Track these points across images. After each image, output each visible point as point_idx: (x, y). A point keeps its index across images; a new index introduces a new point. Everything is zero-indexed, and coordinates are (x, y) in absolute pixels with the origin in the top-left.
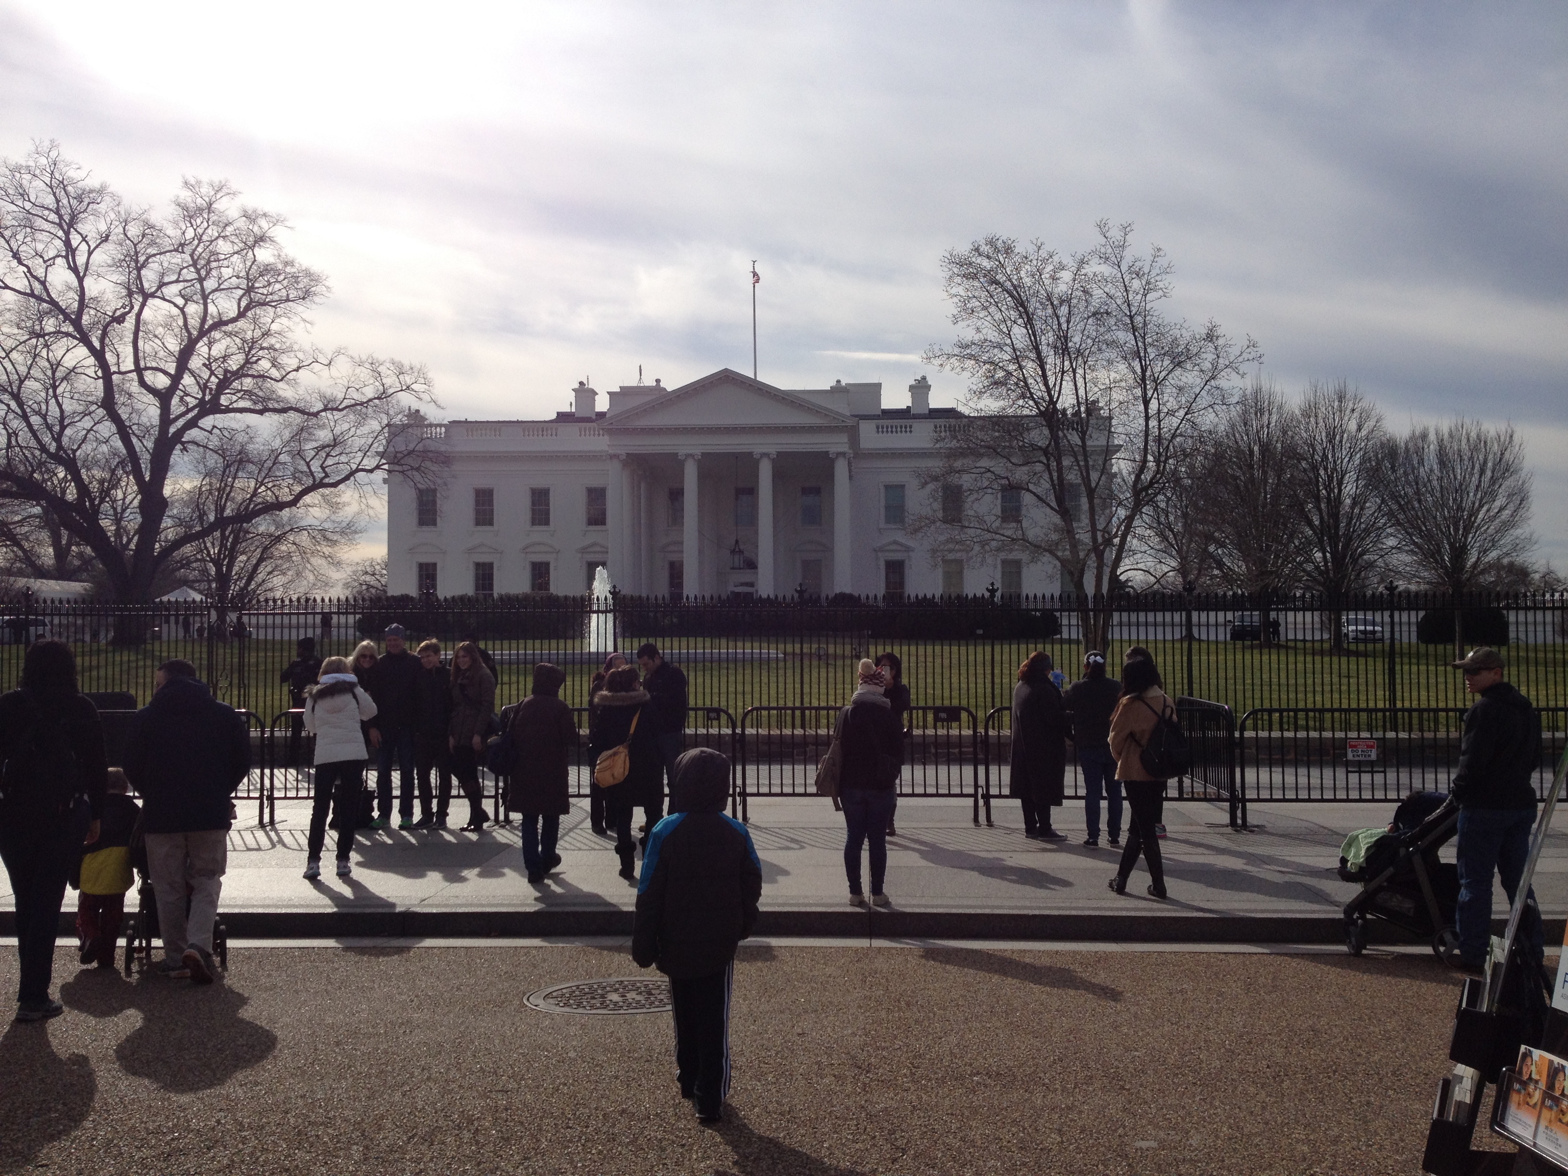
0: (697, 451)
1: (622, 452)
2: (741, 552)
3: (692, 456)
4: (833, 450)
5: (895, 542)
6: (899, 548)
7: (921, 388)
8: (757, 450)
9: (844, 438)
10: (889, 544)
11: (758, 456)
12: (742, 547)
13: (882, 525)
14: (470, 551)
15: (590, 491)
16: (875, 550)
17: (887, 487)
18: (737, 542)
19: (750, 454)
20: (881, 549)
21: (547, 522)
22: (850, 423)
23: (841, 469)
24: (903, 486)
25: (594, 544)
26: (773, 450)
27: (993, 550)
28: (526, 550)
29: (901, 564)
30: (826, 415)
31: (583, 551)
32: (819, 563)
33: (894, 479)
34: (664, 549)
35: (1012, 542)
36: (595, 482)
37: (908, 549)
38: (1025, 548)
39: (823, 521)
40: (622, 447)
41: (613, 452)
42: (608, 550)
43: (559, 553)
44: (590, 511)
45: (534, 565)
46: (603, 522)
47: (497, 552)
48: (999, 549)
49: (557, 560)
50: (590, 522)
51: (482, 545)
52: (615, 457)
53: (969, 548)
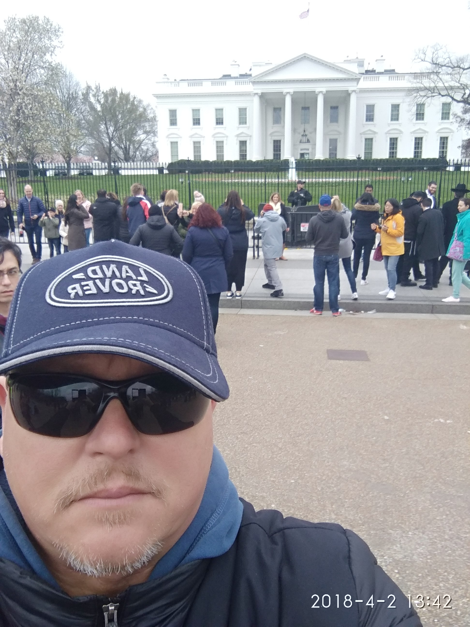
0: (292, 91)
1: (260, 92)
2: (306, 135)
3: (289, 93)
4: (350, 89)
5: (370, 130)
6: (371, 133)
8: (317, 90)
9: (355, 83)
10: (367, 131)
11: (318, 93)
12: (306, 133)
13: (364, 122)
14: (191, 136)
15: (240, 109)
16: (361, 134)
17: (367, 106)
18: (304, 131)
19: (315, 92)
20: (364, 133)
21: (222, 123)
22: (358, 77)
23: (353, 99)
24: (373, 106)
25: (242, 133)
26: (324, 90)
27: (411, 133)
28: (214, 136)
29: (371, 139)
30: (348, 73)
31: (238, 136)
32: (336, 140)
33: (371, 102)
34: (271, 134)
35: (420, 129)
36: (243, 105)
37: (375, 133)
38: (425, 132)
39: (339, 121)
40: (260, 89)
41: (256, 92)
42: (248, 136)
43: (227, 137)
44: (240, 119)
45: (217, 142)
46: (246, 123)
47: (202, 137)
48: (414, 132)
49: (227, 140)
50: (240, 123)
51: (196, 134)
52: (257, 94)
53: (401, 132)
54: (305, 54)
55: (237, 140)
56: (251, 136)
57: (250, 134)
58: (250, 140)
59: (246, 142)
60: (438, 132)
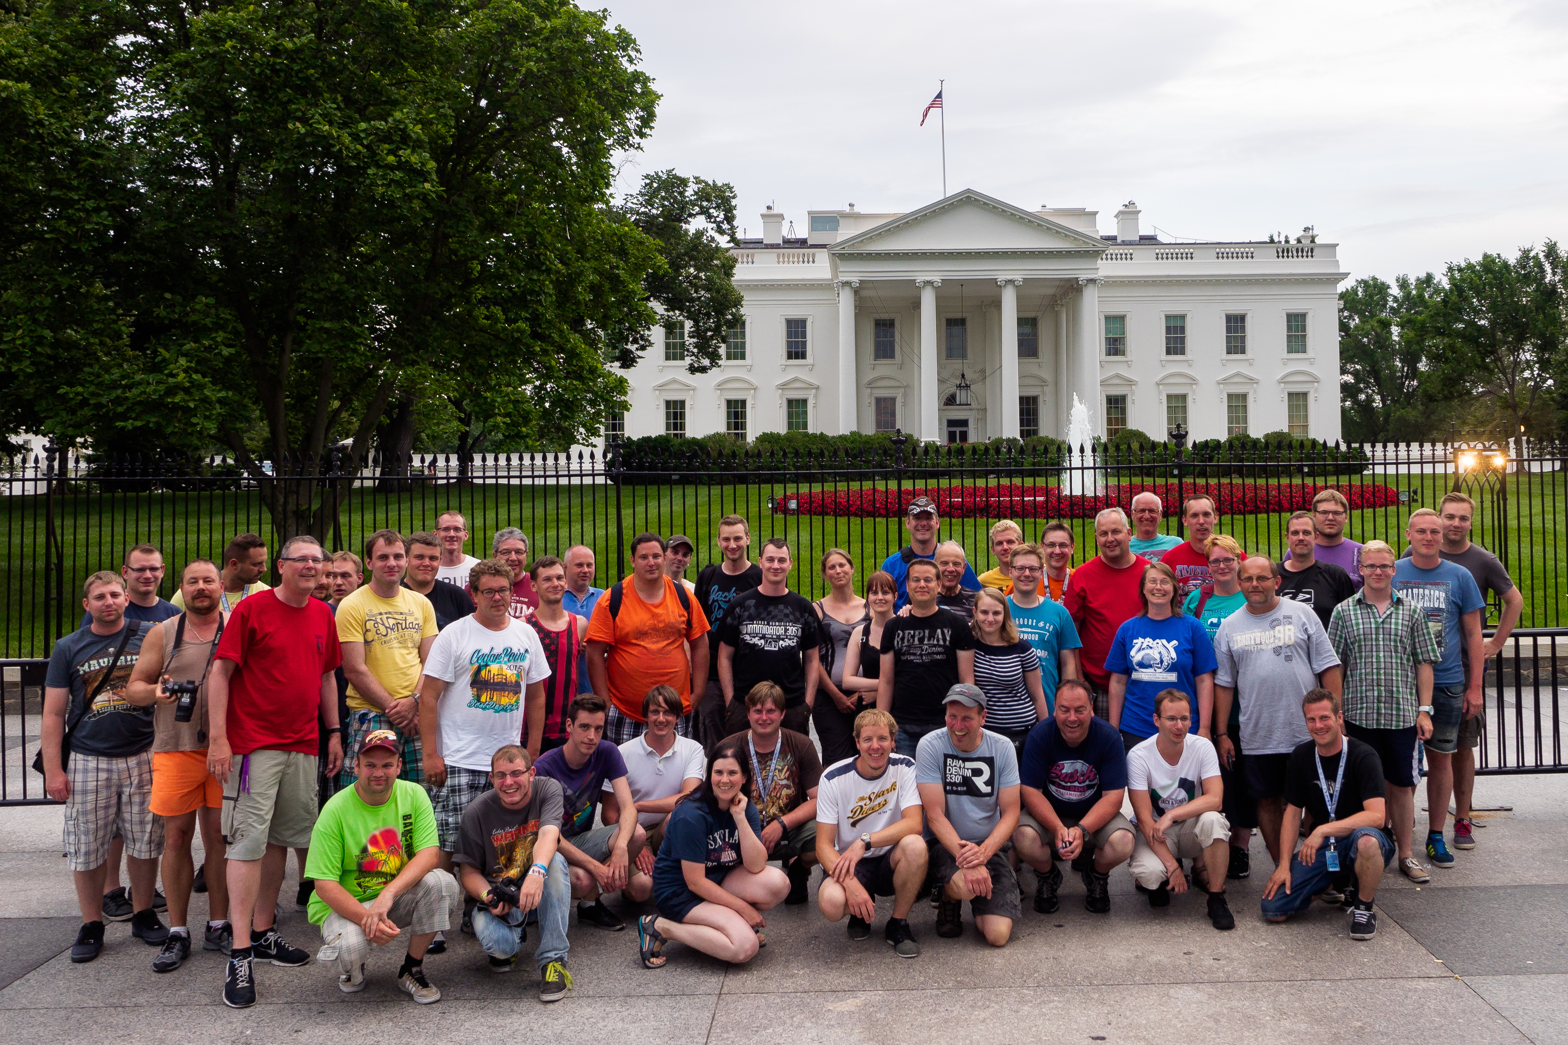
0: (937, 278)
1: (855, 279)
2: (966, 386)
3: (930, 283)
4: (1083, 276)
5: (1118, 376)
6: (1120, 382)
7: (1129, 212)
8: (1002, 277)
9: (1094, 264)
10: (1112, 378)
11: (1002, 284)
12: (968, 381)
13: (1104, 358)
14: (661, 388)
15: (790, 323)
17: (1108, 318)
18: (963, 376)
19: (994, 281)
20: (1103, 384)
21: (743, 357)
22: (1101, 247)
23: (1088, 298)
24: (1124, 317)
25: (796, 380)
26: (1018, 277)
27: (1219, 383)
29: (1123, 398)
30: (1075, 239)
31: (783, 387)
32: (1035, 399)
33: (1115, 309)
34: (870, 384)
35: (1238, 374)
36: (796, 313)
37: (1130, 383)
38: (1252, 381)
39: (1040, 354)
40: (854, 273)
41: (845, 279)
42: (811, 387)
43: (756, 389)
44: (789, 344)
45: (729, 403)
46: (804, 356)
48: (1225, 381)
49: (754, 397)
50: (790, 356)
51: (674, 381)
52: (847, 284)
53: (1193, 381)
54: (968, 191)
55: (781, 397)
56: (817, 388)
57: (815, 381)
58: (816, 397)
59: (805, 401)
60: (1282, 381)
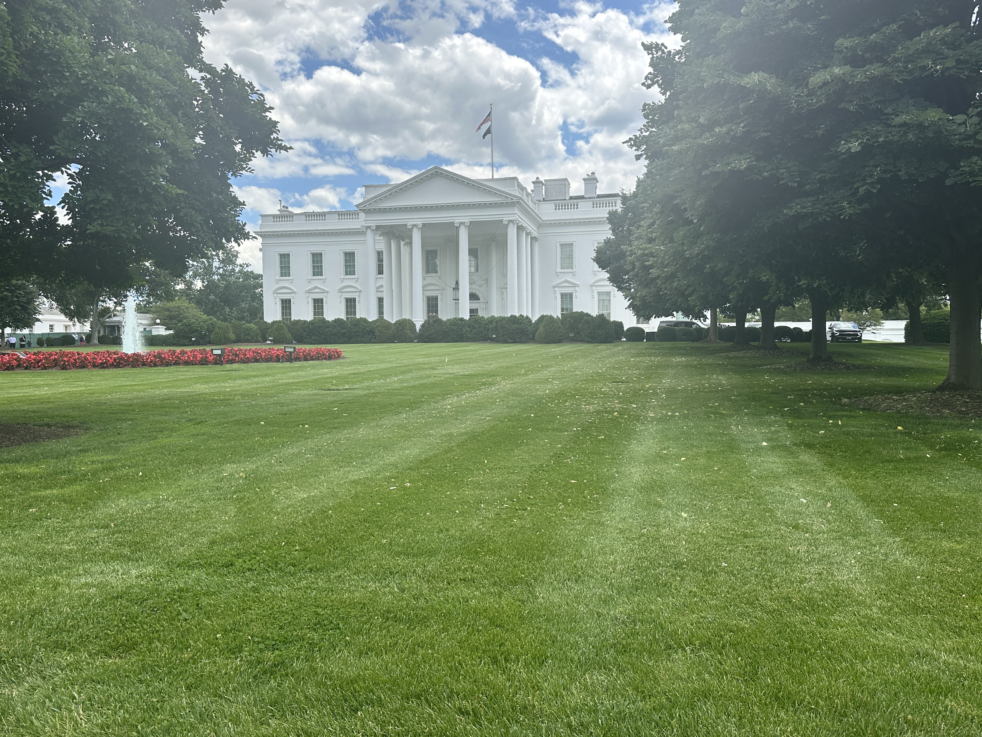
0: (419, 223)
1: (373, 224)
3: (415, 225)
4: (506, 219)
5: (566, 281)
6: (569, 285)
7: (590, 180)
8: (457, 221)
9: (513, 210)
10: (563, 283)
11: (457, 225)
13: (559, 270)
14: (309, 292)
16: (554, 287)
17: (562, 245)
19: (452, 224)
20: (559, 286)
21: (354, 273)
22: (516, 200)
23: (511, 232)
25: (381, 286)
26: (467, 220)
28: (341, 291)
29: (571, 294)
30: (500, 195)
37: (575, 285)
40: (373, 221)
43: (360, 292)
45: (347, 300)
46: (383, 272)
47: (324, 292)
49: (359, 296)
50: (378, 272)
51: (316, 288)
52: (368, 227)
54: (436, 168)
